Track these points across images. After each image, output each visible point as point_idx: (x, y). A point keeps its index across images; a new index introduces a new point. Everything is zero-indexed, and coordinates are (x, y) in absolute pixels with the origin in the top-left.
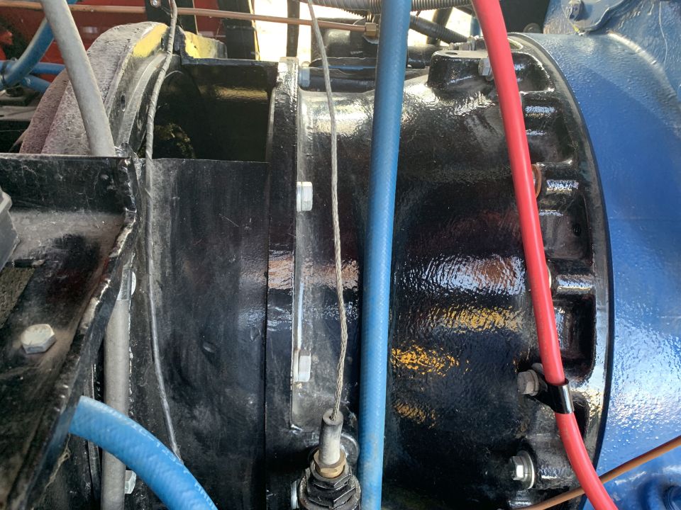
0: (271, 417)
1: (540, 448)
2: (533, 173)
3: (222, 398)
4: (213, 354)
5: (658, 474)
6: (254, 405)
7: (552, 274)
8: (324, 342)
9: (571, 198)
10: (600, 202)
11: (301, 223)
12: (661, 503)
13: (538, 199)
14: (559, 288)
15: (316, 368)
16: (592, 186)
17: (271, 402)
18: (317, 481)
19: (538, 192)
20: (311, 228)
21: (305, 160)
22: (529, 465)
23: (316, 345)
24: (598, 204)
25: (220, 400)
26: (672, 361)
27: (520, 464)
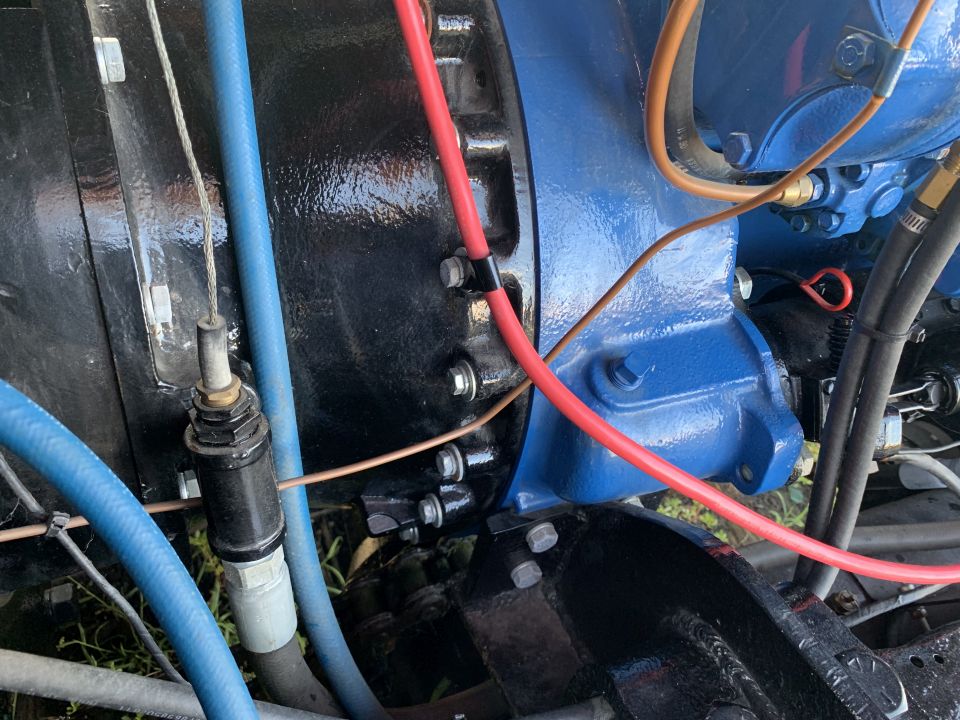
0: (125, 375)
1: (478, 353)
2: (421, 9)
3: (44, 363)
4: (14, 300)
5: (599, 349)
6: (96, 364)
7: (460, 132)
8: (183, 271)
9: (470, 39)
10: (502, 39)
11: (112, 103)
12: (606, 378)
13: (432, 42)
14: (469, 147)
15: (180, 308)
16: (491, 20)
17: (121, 354)
18: (207, 413)
19: (430, 31)
20: (131, 111)
21: (100, 13)
22: (468, 374)
23: (173, 277)
24: (501, 41)
25: (41, 365)
26: (598, 220)
27: (458, 374)
